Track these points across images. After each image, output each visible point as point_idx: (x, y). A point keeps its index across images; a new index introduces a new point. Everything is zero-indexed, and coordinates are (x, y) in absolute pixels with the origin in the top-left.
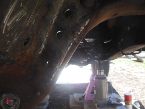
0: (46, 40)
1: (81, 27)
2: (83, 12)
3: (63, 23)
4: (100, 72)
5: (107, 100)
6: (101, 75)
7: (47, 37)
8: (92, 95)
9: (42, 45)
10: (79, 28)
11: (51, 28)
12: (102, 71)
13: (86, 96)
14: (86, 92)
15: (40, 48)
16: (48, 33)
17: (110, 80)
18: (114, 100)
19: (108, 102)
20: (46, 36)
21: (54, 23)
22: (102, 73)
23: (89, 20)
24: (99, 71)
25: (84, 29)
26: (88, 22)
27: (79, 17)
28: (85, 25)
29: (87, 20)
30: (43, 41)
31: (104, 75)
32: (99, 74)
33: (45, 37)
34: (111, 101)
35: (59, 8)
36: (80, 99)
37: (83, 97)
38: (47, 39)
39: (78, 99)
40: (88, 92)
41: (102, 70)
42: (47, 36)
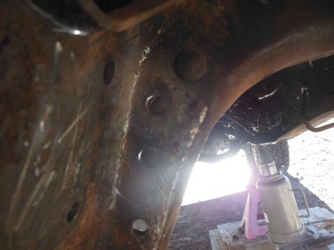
0: (117, 176)
1: (191, 129)
2: (187, 95)
3: (147, 130)
4: (268, 167)
5: (301, 233)
6: (270, 176)
7: (120, 169)
8: (260, 221)
9: (111, 189)
10: (186, 133)
11: (123, 146)
12: (272, 166)
13: (247, 229)
14: (246, 218)
15: (110, 198)
16: (119, 161)
17: (298, 174)
18: (319, 225)
19: (306, 236)
20: (115, 167)
21: (127, 134)
22: (273, 170)
23: (206, 109)
24: (264, 165)
25: (198, 133)
26: (204, 113)
27: (181, 108)
28: (199, 121)
29: (201, 110)
30: (113, 180)
31: (279, 174)
32: (267, 174)
33: (115, 170)
34: (311, 232)
35: (130, 99)
36: (235, 238)
37: (242, 230)
38: (119, 174)
39: (231, 238)
40: (250, 218)
41: (270, 162)
42: (118, 166)
